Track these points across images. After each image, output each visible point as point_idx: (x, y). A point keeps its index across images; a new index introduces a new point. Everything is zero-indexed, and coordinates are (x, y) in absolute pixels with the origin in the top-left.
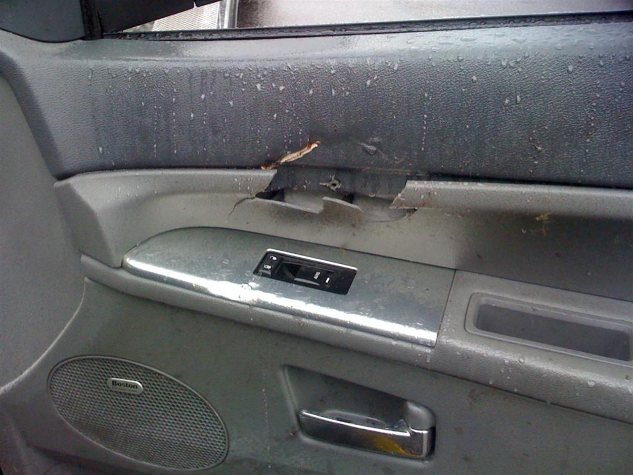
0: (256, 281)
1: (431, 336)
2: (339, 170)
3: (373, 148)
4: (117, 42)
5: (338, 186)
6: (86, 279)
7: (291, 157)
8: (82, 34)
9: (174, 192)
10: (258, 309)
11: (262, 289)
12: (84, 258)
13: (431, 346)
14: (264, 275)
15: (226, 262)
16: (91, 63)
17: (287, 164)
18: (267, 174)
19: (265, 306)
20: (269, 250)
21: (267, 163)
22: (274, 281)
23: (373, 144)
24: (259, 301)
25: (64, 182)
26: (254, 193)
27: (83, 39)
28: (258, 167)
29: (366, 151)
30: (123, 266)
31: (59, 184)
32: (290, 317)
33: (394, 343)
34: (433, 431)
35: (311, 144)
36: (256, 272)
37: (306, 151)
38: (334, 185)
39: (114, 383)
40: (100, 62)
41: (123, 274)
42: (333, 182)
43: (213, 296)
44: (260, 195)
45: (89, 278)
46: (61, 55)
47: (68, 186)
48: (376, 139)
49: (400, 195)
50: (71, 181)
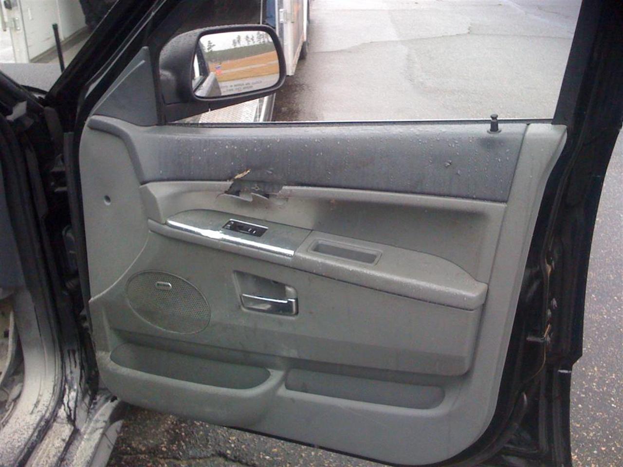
0: (222, 231)
1: (291, 252)
2: (258, 182)
3: (271, 172)
4: (171, 127)
5: (259, 189)
6: (150, 231)
7: (239, 176)
8: (157, 123)
9: (190, 191)
10: (222, 242)
11: (225, 234)
12: (150, 221)
13: (291, 256)
14: (227, 229)
15: (211, 223)
16: (160, 136)
17: (238, 179)
18: (229, 183)
19: (225, 240)
20: (231, 220)
21: (230, 179)
22: (230, 231)
23: (271, 171)
24: (222, 238)
25: (144, 186)
26: (224, 190)
27: (157, 125)
28: (226, 180)
29: (267, 173)
30: (166, 224)
31: (141, 186)
32: (235, 245)
33: (277, 255)
34: (297, 300)
35: (247, 170)
36: (223, 227)
37: (245, 173)
38: (257, 188)
39: (158, 284)
40: (164, 136)
41: (166, 227)
42: (255, 187)
43: (203, 236)
44: (226, 192)
45: (152, 231)
46: (148, 132)
47: (146, 187)
48: (272, 169)
49: (280, 192)
50: (147, 185)
